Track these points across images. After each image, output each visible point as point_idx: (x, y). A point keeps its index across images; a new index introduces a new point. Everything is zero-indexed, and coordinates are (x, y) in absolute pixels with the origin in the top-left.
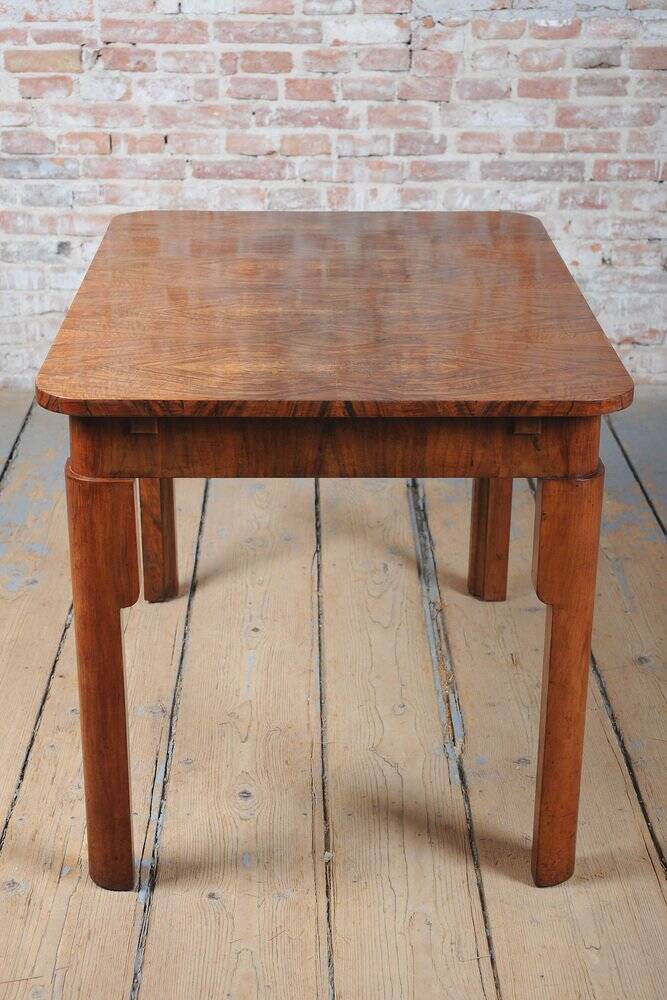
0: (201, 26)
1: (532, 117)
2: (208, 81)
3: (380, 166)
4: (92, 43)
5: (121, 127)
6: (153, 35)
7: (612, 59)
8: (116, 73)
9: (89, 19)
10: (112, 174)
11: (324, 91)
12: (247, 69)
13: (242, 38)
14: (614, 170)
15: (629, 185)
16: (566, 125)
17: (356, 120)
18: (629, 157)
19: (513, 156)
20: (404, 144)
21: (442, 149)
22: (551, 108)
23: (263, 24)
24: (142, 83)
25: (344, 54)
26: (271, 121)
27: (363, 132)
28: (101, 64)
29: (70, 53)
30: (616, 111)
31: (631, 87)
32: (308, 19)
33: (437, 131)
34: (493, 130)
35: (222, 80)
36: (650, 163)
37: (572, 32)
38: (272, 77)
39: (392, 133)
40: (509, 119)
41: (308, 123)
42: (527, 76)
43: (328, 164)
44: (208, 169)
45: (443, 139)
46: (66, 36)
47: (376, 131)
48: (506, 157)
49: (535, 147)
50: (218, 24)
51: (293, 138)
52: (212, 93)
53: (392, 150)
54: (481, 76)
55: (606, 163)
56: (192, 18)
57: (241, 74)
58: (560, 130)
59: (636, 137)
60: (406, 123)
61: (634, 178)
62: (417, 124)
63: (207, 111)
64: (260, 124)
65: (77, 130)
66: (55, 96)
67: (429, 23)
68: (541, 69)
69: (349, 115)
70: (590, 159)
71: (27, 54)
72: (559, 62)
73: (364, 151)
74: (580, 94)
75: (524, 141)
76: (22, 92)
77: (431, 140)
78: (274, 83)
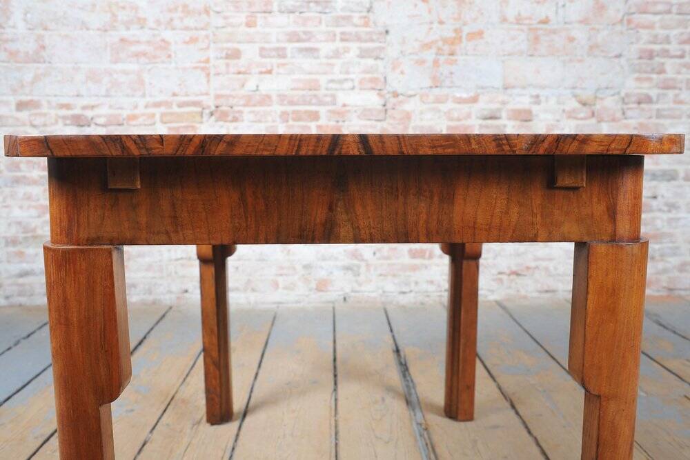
0: (269, 97)
2: (272, 127)
4: (209, 107)
6: (242, 102)
7: (498, 115)
8: (221, 123)
9: (207, 94)
12: (294, 120)
13: (292, 103)
23: (303, 96)
25: (349, 111)
28: (213, 118)
29: (196, 113)
32: (329, 92)
35: (280, 126)
37: (474, 100)
38: (309, 124)
42: (451, 123)
46: (195, 104)
50: (279, 96)
54: (426, 123)
56: (264, 93)
57: (291, 122)
67: (396, 95)
68: (459, 120)
71: (172, 114)
72: (469, 116)
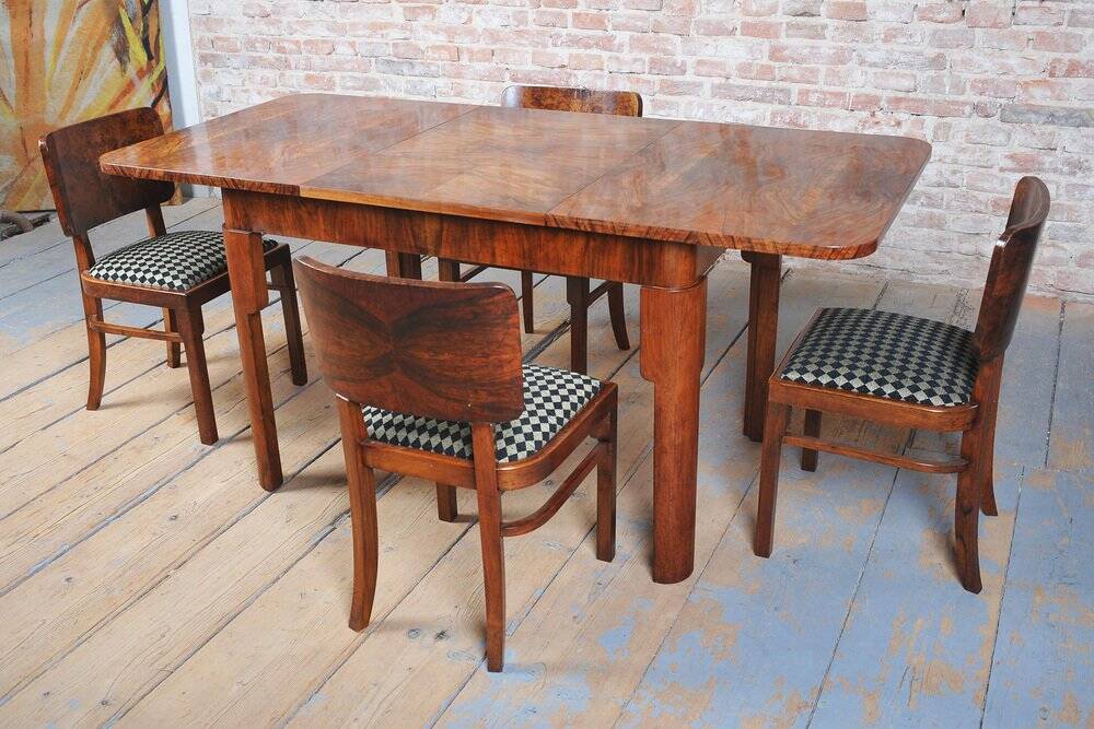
1: (751, 51)
2: (521, 12)
3: (638, 81)
5: (464, 42)
7: (814, 10)
8: (463, 5)
10: (459, 75)
11: (599, 23)
12: (547, 5)
14: (813, 98)
15: (826, 111)
16: (777, 60)
17: (621, 45)
18: (826, 88)
19: (736, 81)
20: (656, 66)
21: (683, 72)
22: (766, 45)
24: (479, 12)
26: (563, 43)
27: (626, 55)
30: (815, 51)
31: (829, 33)
33: (679, 58)
34: (722, 60)
35: (530, 11)
36: (842, 95)
38: (564, 11)
39: (647, 57)
40: (733, 51)
41: (587, 46)
42: (749, 19)
43: (601, 77)
44: (519, 76)
45: (684, 63)
47: (636, 54)
48: (731, 81)
49: (753, 75)
51: (577, 56)
52: (523, 21)
53: (647, 70)
54: (713, 17)
55: (808, 91)
57: (543, 8)
58: (772, 63)
59: (833, 74)
60: (657, 50)
61: (829, 106)
62: (665, 51)
63: (520, 33)
64: (555, 45)
65: (438, 43)
66: (424, 19)
68: (758, 14)
69: (617, 42)
70: (795, 88)
72: (773, 10)
73: (626, 69)
74: (788, 36)
75: (744, 69)
76: (405, 16)
77: (674, 64)
78: (564, 16)
